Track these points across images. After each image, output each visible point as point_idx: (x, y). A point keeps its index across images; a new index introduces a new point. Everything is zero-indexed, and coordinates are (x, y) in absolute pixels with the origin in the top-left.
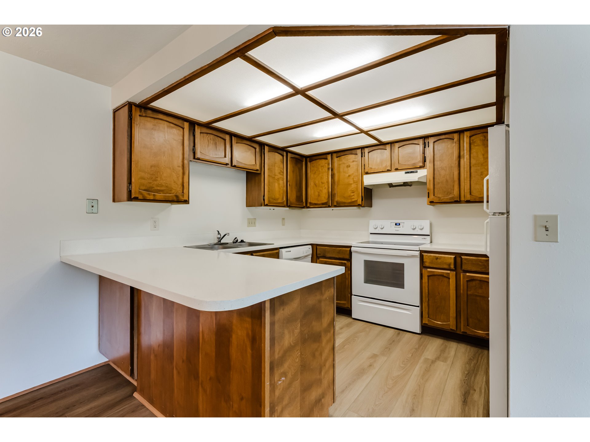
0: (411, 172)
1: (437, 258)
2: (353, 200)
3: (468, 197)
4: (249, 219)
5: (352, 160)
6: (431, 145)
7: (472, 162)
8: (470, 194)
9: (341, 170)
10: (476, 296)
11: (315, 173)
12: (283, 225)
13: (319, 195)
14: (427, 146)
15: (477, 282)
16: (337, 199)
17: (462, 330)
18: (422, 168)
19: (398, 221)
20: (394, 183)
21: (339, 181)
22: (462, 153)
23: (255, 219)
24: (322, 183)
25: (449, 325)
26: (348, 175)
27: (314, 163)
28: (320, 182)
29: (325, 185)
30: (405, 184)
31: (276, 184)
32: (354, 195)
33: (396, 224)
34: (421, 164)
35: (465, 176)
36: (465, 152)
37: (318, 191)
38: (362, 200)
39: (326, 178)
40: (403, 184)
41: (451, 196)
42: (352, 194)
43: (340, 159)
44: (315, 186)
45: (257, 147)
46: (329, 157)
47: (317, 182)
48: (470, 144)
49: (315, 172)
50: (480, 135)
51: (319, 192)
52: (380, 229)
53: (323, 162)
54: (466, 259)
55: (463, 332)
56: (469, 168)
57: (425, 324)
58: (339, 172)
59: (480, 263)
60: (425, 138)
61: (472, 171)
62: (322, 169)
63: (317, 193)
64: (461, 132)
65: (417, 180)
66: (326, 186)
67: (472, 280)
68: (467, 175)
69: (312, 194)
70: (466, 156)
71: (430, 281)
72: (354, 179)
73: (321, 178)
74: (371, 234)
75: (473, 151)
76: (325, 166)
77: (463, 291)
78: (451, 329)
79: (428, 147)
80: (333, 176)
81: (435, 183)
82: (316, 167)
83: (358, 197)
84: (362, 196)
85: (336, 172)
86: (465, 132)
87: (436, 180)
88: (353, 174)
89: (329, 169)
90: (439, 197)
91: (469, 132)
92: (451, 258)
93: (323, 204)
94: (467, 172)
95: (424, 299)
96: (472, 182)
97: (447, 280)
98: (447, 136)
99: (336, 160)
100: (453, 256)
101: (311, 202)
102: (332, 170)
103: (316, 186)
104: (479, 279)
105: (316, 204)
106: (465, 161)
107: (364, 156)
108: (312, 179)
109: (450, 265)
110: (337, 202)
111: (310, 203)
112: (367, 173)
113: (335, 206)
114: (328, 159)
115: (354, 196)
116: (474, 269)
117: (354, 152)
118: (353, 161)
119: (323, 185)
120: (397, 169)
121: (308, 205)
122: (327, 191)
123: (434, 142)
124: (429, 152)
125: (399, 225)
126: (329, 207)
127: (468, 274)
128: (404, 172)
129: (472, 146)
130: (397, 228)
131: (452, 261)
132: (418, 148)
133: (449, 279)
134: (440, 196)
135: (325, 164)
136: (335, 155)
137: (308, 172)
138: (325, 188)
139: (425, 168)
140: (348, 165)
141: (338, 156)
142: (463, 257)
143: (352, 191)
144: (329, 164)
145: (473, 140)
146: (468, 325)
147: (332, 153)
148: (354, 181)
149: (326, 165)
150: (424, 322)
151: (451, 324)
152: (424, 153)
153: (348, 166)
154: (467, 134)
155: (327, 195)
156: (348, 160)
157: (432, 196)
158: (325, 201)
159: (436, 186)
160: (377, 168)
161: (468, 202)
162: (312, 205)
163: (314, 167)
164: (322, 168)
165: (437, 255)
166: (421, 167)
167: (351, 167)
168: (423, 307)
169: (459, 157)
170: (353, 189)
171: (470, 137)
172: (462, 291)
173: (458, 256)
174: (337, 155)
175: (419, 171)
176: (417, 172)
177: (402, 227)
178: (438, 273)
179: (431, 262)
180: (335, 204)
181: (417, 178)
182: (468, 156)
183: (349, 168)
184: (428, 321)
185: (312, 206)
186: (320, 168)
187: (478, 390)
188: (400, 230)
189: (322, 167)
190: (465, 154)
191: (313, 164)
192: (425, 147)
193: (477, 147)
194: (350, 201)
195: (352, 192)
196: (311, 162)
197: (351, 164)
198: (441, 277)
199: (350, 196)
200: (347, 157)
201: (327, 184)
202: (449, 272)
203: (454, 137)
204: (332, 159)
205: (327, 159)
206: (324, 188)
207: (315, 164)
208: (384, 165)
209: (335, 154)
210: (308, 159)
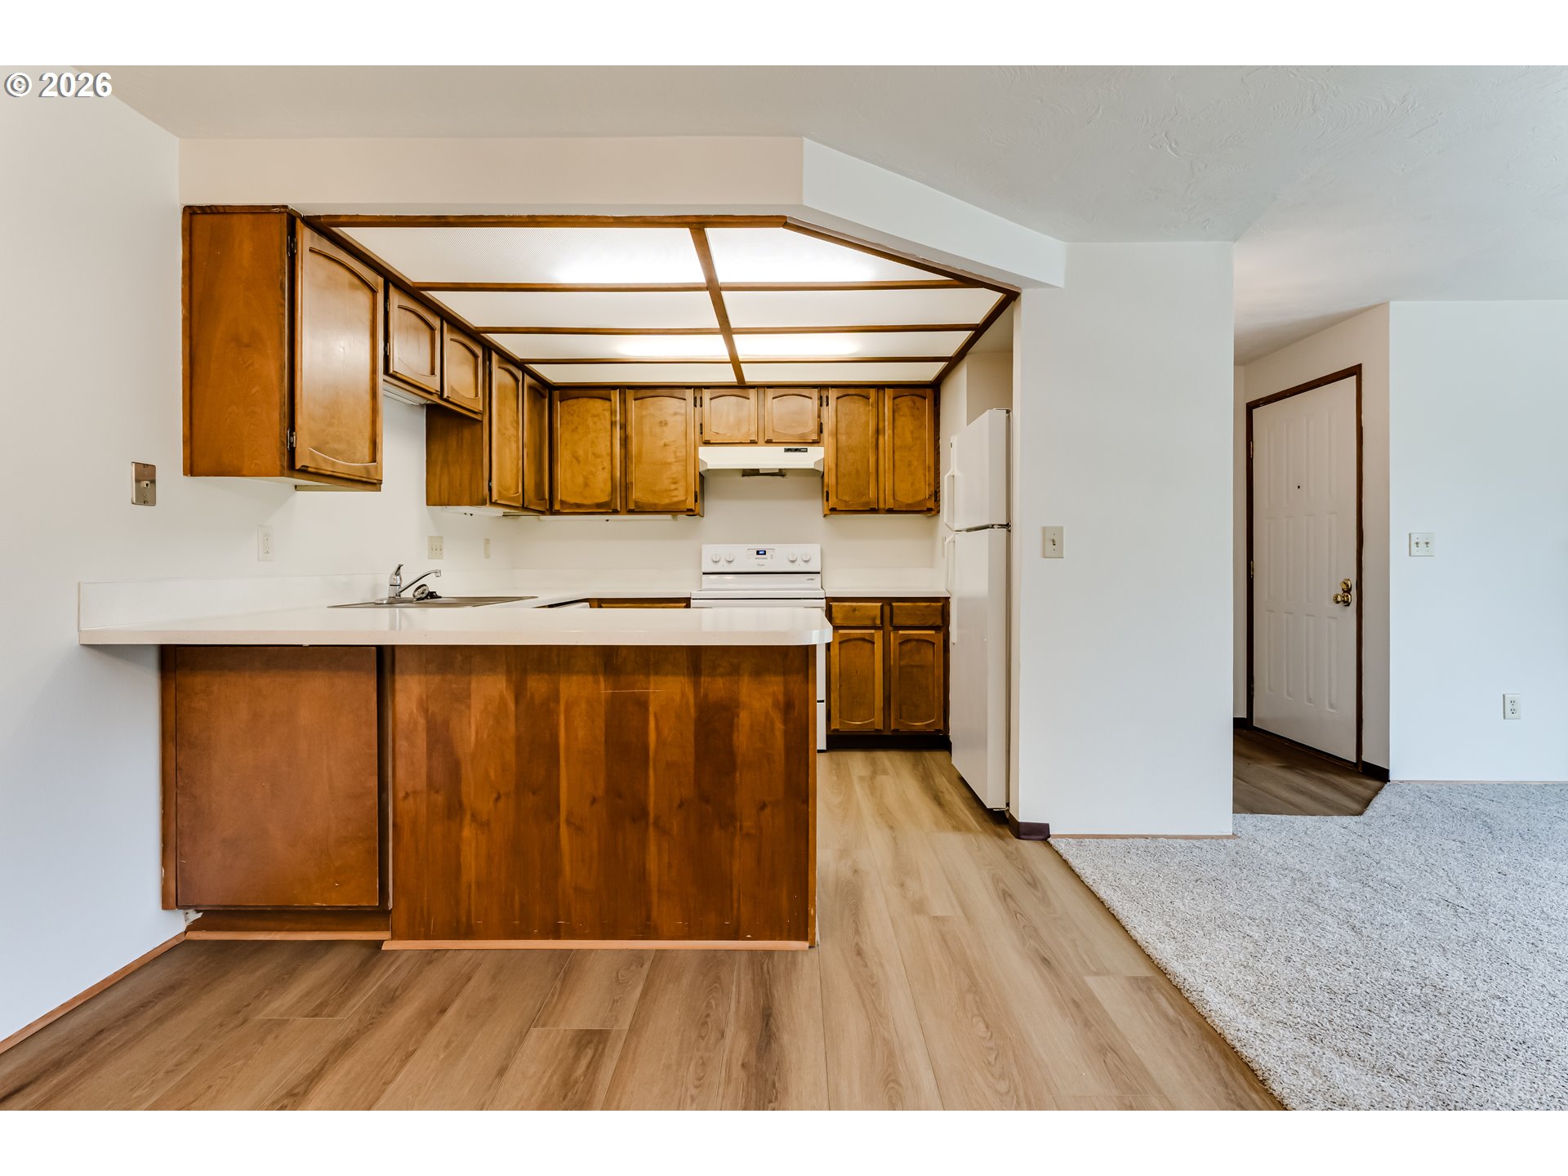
0: (796, 450)
1: (854, 609)
2: (675, 499)
3: (890, 504)
4: (431, 538)
5: (672, 411)
6: (832, 402)
7: (895, 442)
8: (894, 498)
9: (646, 430)
10: (912, 666)
11: (575, 430)
12: (487, 556)
13: (586, 485)
14: (825, 404)
15: (914, 643)
16: (636, 494)
17: (892, 728)
18: (816, 445)
19: (761, 547)
20: (762, 469)
21: (640, 454)
22: (881, 426)
23: (441, 537)
24: (596, 456)
25: (872, 723)
26: (662, 443)
27: (573, 405)
28: (590, 453)
29: (602, 462)
30: (781, 473)
31: (507, 451)
32: (676, 489)
33: (758, 553)
34: (815, 437)
35: (887, 466)
36: (886, 423)
37: (584, 474)
38: (696, 501)
39: (606, 445)
40: (778, 471)
41: (864, 499)
42: (673, 487)
43: (642, 404)
44: (575, 461)
45: (479, 351)
46: (616, 396)
47: (581, 452)
48: (894, 412)
49: (577, 428)
50: (909, 398)
51: (586, 478)
52: (725, 563)
53: (598, 406)
54: (898, 607)
55: (895, 730)
56: (891, 452)
57: (835, 730)
58: (641, 433)
59: (918, 612)
60: (822, 387)
61: (896, 458)
62: (595, 423)
63: (580, 480)
64: (880, 387)
65: (812, 467)
66: (607, 464)
67: (906, 641)
68: (889, 463)
69: (566, 481)
70: (888, 432)
71: (842, 652)
72: (678, 454)
73: (593, 442)
74: (704, 574)
75: (898, 423)
76: (604, 416)
77: (894, 661)
78: (876, 730)
79: (827, 405)
80: (625, 441)
81: (839, 475)
82: (578, 416)
83: (683, 494)
84: (696, 492)
85: (632, 431)
86: (886, 389)
87: (841, 469)
88: (674, 441)
89: (613, 424)
90: (845, 501)
91: (891, 390)
92: (876, 606)
93: (599, 505)
94: (889, 460)
95: (833, 686)
96: (896, 478)
97: (870, 645)
98: (858, 391)
99: (633, 405)
100: (880, 604)
101: (563, 499)
102: (624, 427)
103: (579, 462)
104: (916, 637)
105: (579, 506)
106: (886, 439)
107: (701, 406)
108: (566, 444)
109: (874, 619)
110: (636, 503)
111: (562, 503)
112: (707, 443)
113: (631, 512)
114: (612, 398)
115: (676, 491)
116: (910, 623)
117: (677, 392)
118: (675, 414)
119: (599, 460)
120: (769, 442)
121: (557, 507)
122: (610, 475)
123: (838, 398)
124: (829, 414)
125: (765, 554)
126: (615, 512)
127: (901, 632)
128: (782, 448)
129: (896, 414)
130: (761, 559)
131: (878, 612)
132: (810, 404)
133: (873, 643)
134: (846, 498)
135: (604, 410)
136: (630, 394)
137: (555, 426)
138: (603, 469)
139: (820, 444)
140: (662, 420)
141: (639, 396)
142: (894, 604)
143: (673, 479)
144: (613, 413)
145: (897, 405)
146: (900, 718)
147: (623, 388)
148: (676, 457)
149: (607, 414)
150: (833, 728)
151: (877, 721)
152: (819, 416)
153: (663, 424)
154: (889, 392)
155: (609, 485)
156: (661, 410)
157: (832, 498)
158: (604, 498)
159: (839, 481)
160: (729, 434)
161: (890, 511)
162: (570, 508)
163: (572, 415)
164: (596, 419)
165: (855, 604)
166: (815, 443)
167: (670, 425)
168: (832, 700)
169: (877, 431)
170: (674, 476)
171: (894, 398)
172: (892, 662)
173: (887, 601)
174: (635, 393)
175: (810, 448)
176: (806, 451)
177: (769, 559)
178: (855, 636)
179: (845, 618)
180: (632, 506)
181: (813, 463)
182: (891, 432)
183: (665, 428)
184: (841, 723)
185: (566, 509)
186: (590, 419)
187: (945, 791)
188: (767, 564)
189: (594, 416)
190: (886, 428)
191: (568, 406)
192: (821, 405)
193: (903, 418)
194: (667, 501)
195: (671, 480)
196: (565, 402)
197: (670, 420)
198: (859, 642)
199: (666, 491)
200: (660, 403)
201: (609, 458)
202: (873, 631)
203: (869, 395)
204: (623, 401)
205: (610, 400)
206: (600, 468)
207: (575, 408)
208: (744, 430)
209: (632, 391)
210: (556, 393)
